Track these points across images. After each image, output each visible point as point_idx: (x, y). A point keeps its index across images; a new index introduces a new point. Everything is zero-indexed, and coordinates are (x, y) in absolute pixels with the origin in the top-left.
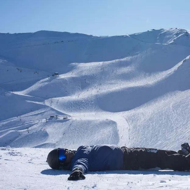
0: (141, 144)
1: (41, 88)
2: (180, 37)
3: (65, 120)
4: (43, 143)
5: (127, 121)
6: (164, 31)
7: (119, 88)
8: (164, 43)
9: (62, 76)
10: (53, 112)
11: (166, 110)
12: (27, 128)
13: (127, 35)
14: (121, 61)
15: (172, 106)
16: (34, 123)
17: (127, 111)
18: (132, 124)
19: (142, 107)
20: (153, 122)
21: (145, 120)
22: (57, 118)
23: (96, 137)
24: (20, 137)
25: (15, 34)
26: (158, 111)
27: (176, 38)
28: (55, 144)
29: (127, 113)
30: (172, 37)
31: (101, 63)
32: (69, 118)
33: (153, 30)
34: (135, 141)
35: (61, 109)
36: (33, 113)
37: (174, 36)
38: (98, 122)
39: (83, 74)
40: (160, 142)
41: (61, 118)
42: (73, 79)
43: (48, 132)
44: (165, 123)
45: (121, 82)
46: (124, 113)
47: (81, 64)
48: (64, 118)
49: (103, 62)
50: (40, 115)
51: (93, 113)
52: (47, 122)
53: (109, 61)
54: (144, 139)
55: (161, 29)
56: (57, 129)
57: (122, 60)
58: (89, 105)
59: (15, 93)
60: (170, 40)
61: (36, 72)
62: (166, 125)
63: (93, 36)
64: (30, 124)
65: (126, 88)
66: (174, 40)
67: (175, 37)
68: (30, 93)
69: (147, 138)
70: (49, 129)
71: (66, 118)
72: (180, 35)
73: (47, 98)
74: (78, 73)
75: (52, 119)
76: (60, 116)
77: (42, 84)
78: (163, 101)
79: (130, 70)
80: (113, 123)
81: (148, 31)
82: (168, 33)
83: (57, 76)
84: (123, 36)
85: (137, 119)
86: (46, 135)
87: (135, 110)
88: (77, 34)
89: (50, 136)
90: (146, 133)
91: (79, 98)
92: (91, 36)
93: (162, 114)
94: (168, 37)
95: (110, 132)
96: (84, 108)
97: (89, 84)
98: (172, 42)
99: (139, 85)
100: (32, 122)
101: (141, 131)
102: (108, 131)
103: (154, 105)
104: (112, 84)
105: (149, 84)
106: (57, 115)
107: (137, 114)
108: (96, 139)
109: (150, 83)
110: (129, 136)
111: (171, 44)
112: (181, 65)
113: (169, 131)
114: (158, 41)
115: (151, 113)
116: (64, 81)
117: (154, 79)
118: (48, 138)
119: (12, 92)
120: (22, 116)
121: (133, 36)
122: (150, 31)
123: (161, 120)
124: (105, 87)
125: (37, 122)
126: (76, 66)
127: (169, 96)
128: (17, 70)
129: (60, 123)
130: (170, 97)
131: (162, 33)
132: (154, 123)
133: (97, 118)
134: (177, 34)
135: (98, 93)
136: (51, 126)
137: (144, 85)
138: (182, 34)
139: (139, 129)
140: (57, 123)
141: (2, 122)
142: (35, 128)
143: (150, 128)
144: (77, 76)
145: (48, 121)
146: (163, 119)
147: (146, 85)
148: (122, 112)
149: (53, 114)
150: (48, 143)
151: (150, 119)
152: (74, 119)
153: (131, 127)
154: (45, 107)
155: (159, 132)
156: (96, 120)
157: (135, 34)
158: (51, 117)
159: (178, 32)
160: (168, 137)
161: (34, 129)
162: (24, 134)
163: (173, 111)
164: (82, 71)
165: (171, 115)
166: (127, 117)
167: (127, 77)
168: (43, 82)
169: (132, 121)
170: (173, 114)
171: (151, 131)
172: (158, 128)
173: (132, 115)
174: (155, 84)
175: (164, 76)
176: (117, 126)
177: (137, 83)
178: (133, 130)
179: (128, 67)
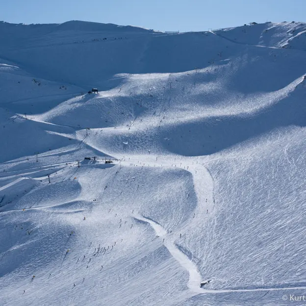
0: (234, 212)
1: (69, 112)
2: (299, 36)
3: (108, 164)
4: (72, 201)
5: (210, 172)
6: (272, 25)
7: (197, 117)
8: (272, 46)
9: (104, 95)
10: (89, 152)
11: (276, 157)
12: (48, 175)
13: (210, 31)
14: (199, 74)
15: (288, 151)
16: (58, 168)
17: (208, 156)
18: (218, 178)
19: (233, 150)
20: (255, 175)
21: (240, 172)
22: (95, 162)
23: (158, 196)
24: (37, 189)
25: (32, 25)
26: (262, 157)
27: (293, 37)
28: (91, 203)
29: (208, 160)
30: (284, 37)
31: (165, 76)
32: (115, 162)
33: (254, 23)
34: (224, 206)
35: (100, 147)
36: (57, 151)
37: (289, 34)
38: (162, 172)
39: (139, 92)
40: (269, 211)
41: (101, 161)
42: (121, 100)
43: (81, 184)
44: (277, 180)
45: (199, 107)
46: (203, 159)
47: (135, 75)
48: (106, 162)
49: (169, 74)
50: (68, 155)
51: (153, 157)
52: (79, 167)
53: (180, 73)
54: (241, 204)
55: (267, 23)
56: (95, 180)
57: (202, 71)
58: (146, 143)
59: (29, 117)
60: (282, 41)
61: (63, 87)
62: (277, 182)
63: (154, 32)
64: (53, 168)
65: (207, 118)
66: (289, 42)
67: (291, 37)
68: (54, 120)
69: (246, 203)
70: (83, 179)
71: (109, 162)
72: (299, 34)
73: (79, 128)
74: (129, 90)
75: (88, 163)
76: (100, 157)
77: (72, 105)
78: (269, 142)
79: (214, 88)
80: (185, 174)
81: (245, 25)
82: (279, 29)
83: (96, 93)
84: (203, 33)
86: (77, 188)
87: (221, 155)
88: (129, 28)
89: (84, 190)
90: (242, 194)
91: (130, 130)
92: (152, 31)
93: (270, 164)
94: (278, 36)
95: (181, 188)
96: (138, 147)
97: (147, 109)
98: (286, 44)
99: (228, 113)
100: (55, 166)
101: (234, 189)
102: (177, 186)
103: (254, 148)
104: (184, 110)
105: (246, 113)
106: (96, 156)
107: (226, 162)
108: (159, 199)
109: (247, 111)
110: (214, 198)
111: (283, 47)
112: (301, 83)
113: (284, 193)
114: (262, 42)
115: (250, 161)
116: (107, 101)
117: (255, 105)
118: (80, 192)
119: (24, 116)
120: (39, 155)
121: (220, 33)
122: (249, 25)
123: (268, 173)
124: (172, 114)
125: (63, 165)
126: (127, 78)
127: (280, 134)
128: (33, 82)
129: (99, 170)
130: (281, 136)
131: (269, 29)
132: (257, 177)
133: (158, 165)
134: (294, 32)
135: (162, 124)
136: (86, 173)
137: (237, 113)
138: (303, 32)
139: (230, 187)
140: (94, 169)
141: (9, 163)
142: (61, 175)
143: (251, 186)
144: (128, 95)
145: (80, 165)
146: (273, 171)
147: (241, 113)
148: (199, 157)
149: (89, 154)
150: (80, 201)
151: (249, 172)
152: (123, 164)
153: (217, 183)
154: (75, 142)
155: (266, 193)
156: (158, 168)
157: (223, 29)
158: (86, 158)
159: (297, 28)
160: (282, 204)
161: (59, 177)
162: (43, 185)
163: (290, 159)
164: (136, 88)
165: (286, 166)
166: (209, 164)
167: (208, 100)
168: (73, 103)
169: (219, 173)
170: (290, 164)
171: (252, 192)
172: (263, 187)
173: (217, 163)
174: (256, 114)
175: (271, 101)
176: (192, 180)
177: (225, 110)
178: (220, 188)
179: (211, 84)
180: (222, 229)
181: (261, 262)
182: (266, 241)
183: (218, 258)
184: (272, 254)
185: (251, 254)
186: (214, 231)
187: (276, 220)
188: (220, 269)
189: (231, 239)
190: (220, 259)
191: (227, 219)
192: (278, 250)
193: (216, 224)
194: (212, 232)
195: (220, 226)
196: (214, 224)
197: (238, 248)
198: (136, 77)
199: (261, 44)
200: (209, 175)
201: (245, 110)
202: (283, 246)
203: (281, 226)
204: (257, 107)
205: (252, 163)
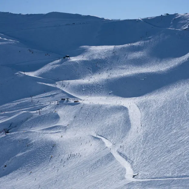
0: (154, 132)
1: (52, 70)
3: (76, 103)
4: (54, 126)
5: (139, 107)
6: (178, 16)
7: (131, 73)
8: (178, 29)
9: (73, 59)
10: (64, 95)
11: (180, 99)
12: (39, 109)
13: (140, 19)
14: (132, 46)
15: (187, 95)
16: (45, 105)
17: (138, 97)
18: (144, 111)
19: (153, 94)
20: (166, 109)
21: (157, 107)
22: (68, 101)
23: (107, 122)
24: (32, 118)
25: (27, 15)
26: (171, 98)
28: (66, 127)
29: (138, 100)
30: (186, 23)
31: (112, 47)
32: (80, 101)
33: (167, 14)
34: (148, 128)
35: (71, 92)
36: (44, 95)
38: (109, 107)
39: (95, 57)
40: (175, 131)
41: (72, 101)
42: (84, 62)
43: (59, 115)
45: (133, 67)
46: (135, 99)
47: (92, 47)
48: (75, 101)
49: (114, 46)
50: (51, 97)
51: (104, 98)
52: (58, 104)
53: (121, 46)
54: (158, 127)
55: (175, 14)
56: (68, 112)
57: (134, 44)
58: (99, 89)
59: (26, 74)
60: (184, 26)
61: (47, 54)
62: (180, 113)
63: (104, 19)
64: (42, 105)
65: (137, 74)
68: (42, 75)
69: (161, 126)
70: (60, 112)
71: (77, 101)
73: (58, 80)
74: (89, 56)
75: (63, 102)
76: (71, 98)
77: (53, 66)
78: (175, 89)
79: (142, 55)
80: (124, 109)
81: (162, 15)
82: (183, 18)
83: (68, 58)
84: (135, 20)
85: (148, 106)
86: (57, 117)
87: (146, 97)
88: (89, 17)
89: (61, 119)
90: (159, 121)
91: (90, 81)
92: (103, 19)
93: (176, 102)
94: (182, 22)
95: (121, 117)
96: (95, 92)
97: (100, 68)
98: (187, 27)
99: (150, 71)
100: (43, 104)
101: (153, 118)
102: (118, 116)
103: (166, 92)
104: (123, 69)
105: (161, 71)
106: (68, 98)
107: (149, 101)
108: (107, 124)
110: (141, 123)
111: (185, 29)
113: (184, 120)
114: (172, 26)
115: (163, 101)
116: (75, 63)
117: (167, 66)
118: (59, 120)
119: (23, 73)
120: (33, 97)
121: (146, 20)
122: (164, 15)
123: (175, 108)
124: (116, 71)
125: (48, 103)
126: (87, 49)
127: (182, 84)
128: (29, 51)
129: (70, 106)
130: (183, 85)
131: (176, 18)
132: (168, 111)
133: (107, 103)
135: (109, 78)
136: (62, 109)
137: (155, 71)
139: (151, 116)
140: (68, 106)
141: (14, 102)
142: (47, 110)
143: (164, 116)
144: (88, 59)
145: (59, 103)
146: (178, 107)
147: (158, 71)
148: (133, 98)
149: (64, 96)
150: (59, 126)
151: (163, 107)
152: (85, 102)
153: (143, 114)
154: (56, 89)
155: (173, 121)
156: (107, 105)
157: (148, 18)
158: (62, 99)
160: (183, 127)
161: (45, 111)
162: (36, 116)
163: (188, 99)
164: (93, 55)
165: (185, 103)
166: (138, 103)
167: (138, 62)
168: (54, 64)
169: (144, 108)
170: (188, 102)
171: (164, 120)
172: (171, 117)
173: (143, 102)
174: (167, 71)
175: (177, 63)
176: (128, 112)
177: (149, 69)
178: (145, 117)
179: (140, 52)
180: (146, 142)
181: (169, 162)
182: (173, 149)
183: (143, 160)
184: (176, 157)
185: (163, 157)
186: (141, 143)
187: (179, 137)
188: (144, 166)
189: (151, 149)
190: (145, 160)
191: (149, 137)
192: (180, 155)
193: (142, 139)
194: (140, 144)
195: (145, 140)
196: (141, 139)
197: (156, 154)
198: (93, 48)
199: (171, 28)
200: (138, 109)
201: (161, 69)
202: (183, 153)
203: (181, 140)
204: (168, 67)
205: (165, 102)
